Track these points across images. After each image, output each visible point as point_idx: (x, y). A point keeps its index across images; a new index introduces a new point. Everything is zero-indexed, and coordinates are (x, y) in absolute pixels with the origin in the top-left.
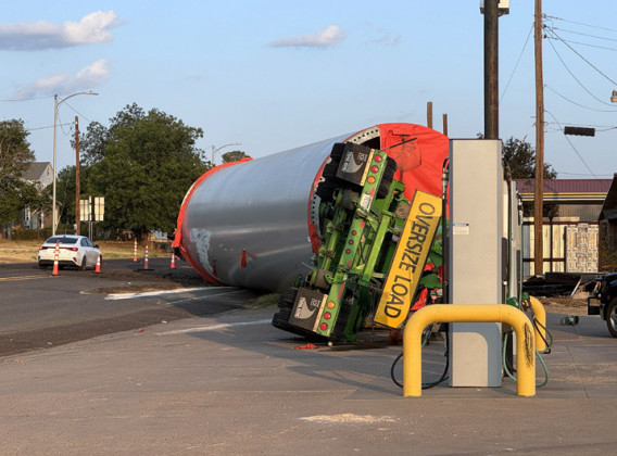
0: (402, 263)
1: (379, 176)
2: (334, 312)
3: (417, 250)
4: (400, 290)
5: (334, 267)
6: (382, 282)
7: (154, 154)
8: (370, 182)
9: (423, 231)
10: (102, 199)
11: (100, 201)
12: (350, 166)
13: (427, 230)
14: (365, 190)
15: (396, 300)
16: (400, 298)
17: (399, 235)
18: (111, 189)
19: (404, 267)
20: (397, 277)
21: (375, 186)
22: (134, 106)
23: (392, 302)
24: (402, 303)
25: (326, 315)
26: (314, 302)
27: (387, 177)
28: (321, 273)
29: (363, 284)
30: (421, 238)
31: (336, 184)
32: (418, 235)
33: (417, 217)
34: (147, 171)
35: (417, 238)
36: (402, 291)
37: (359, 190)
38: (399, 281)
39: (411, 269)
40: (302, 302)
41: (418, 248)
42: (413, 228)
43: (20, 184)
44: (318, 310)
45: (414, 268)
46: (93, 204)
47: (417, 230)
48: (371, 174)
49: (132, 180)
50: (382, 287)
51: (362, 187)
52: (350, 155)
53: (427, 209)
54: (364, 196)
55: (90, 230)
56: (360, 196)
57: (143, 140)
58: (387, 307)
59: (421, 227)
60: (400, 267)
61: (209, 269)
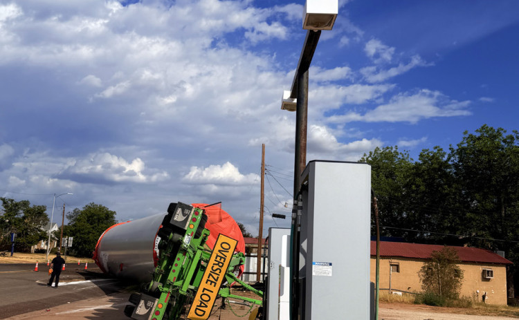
0: (208, 280)
1: (196, 224)
2: (162, 311)
3: (218, 272)
4: (205, 298)
5: (164, 281)
6: (194, 292)
7: (97, 221)
8: (191, 227)
9: (223, 260)
10: (72, 238)
11: (71, 239)
12: (178, 217)
13: (225, 259)
14: (187, 232)
15: (202, 305)
16: (205, 303)
17: (207, 262)
18: (78, 234)
19: (209, 282)
20: (204, 289)
21: (194, 230)
22: (93, 203)
23: (200, 306)
24: (206, 306)
25: (157, 313)
26: (149, 304)
27: (201, 226)
28: (155, 284)
29: (182, 293)
30: (221, 265)
31: (169, 228)
32: (219, 262)
33: (220, 251)
34: (93, 228)
35: (218, 264)
36: (207, 298)
37: (183, 232)
38: (206, 292)
39: (213, 284)
40: (142, 302)
41: (219, 271)
42: (216, 258)
43: (40, 231)
44: (151, 309)
45: (215, 283)
46: (68, 240)
47: (218, 258)
48: (192, 222)
49: (87, 231)
50: (194, 295)
51: (185, 231)
52: (179, 210)
53: (226, 246)
54: (186, 237)
55: (66, 250)
56: (184, 236)
57: (92, 215)
58: (197, 309)
59: (221, 257)
60: (207, 283)
61: (107, 270)
